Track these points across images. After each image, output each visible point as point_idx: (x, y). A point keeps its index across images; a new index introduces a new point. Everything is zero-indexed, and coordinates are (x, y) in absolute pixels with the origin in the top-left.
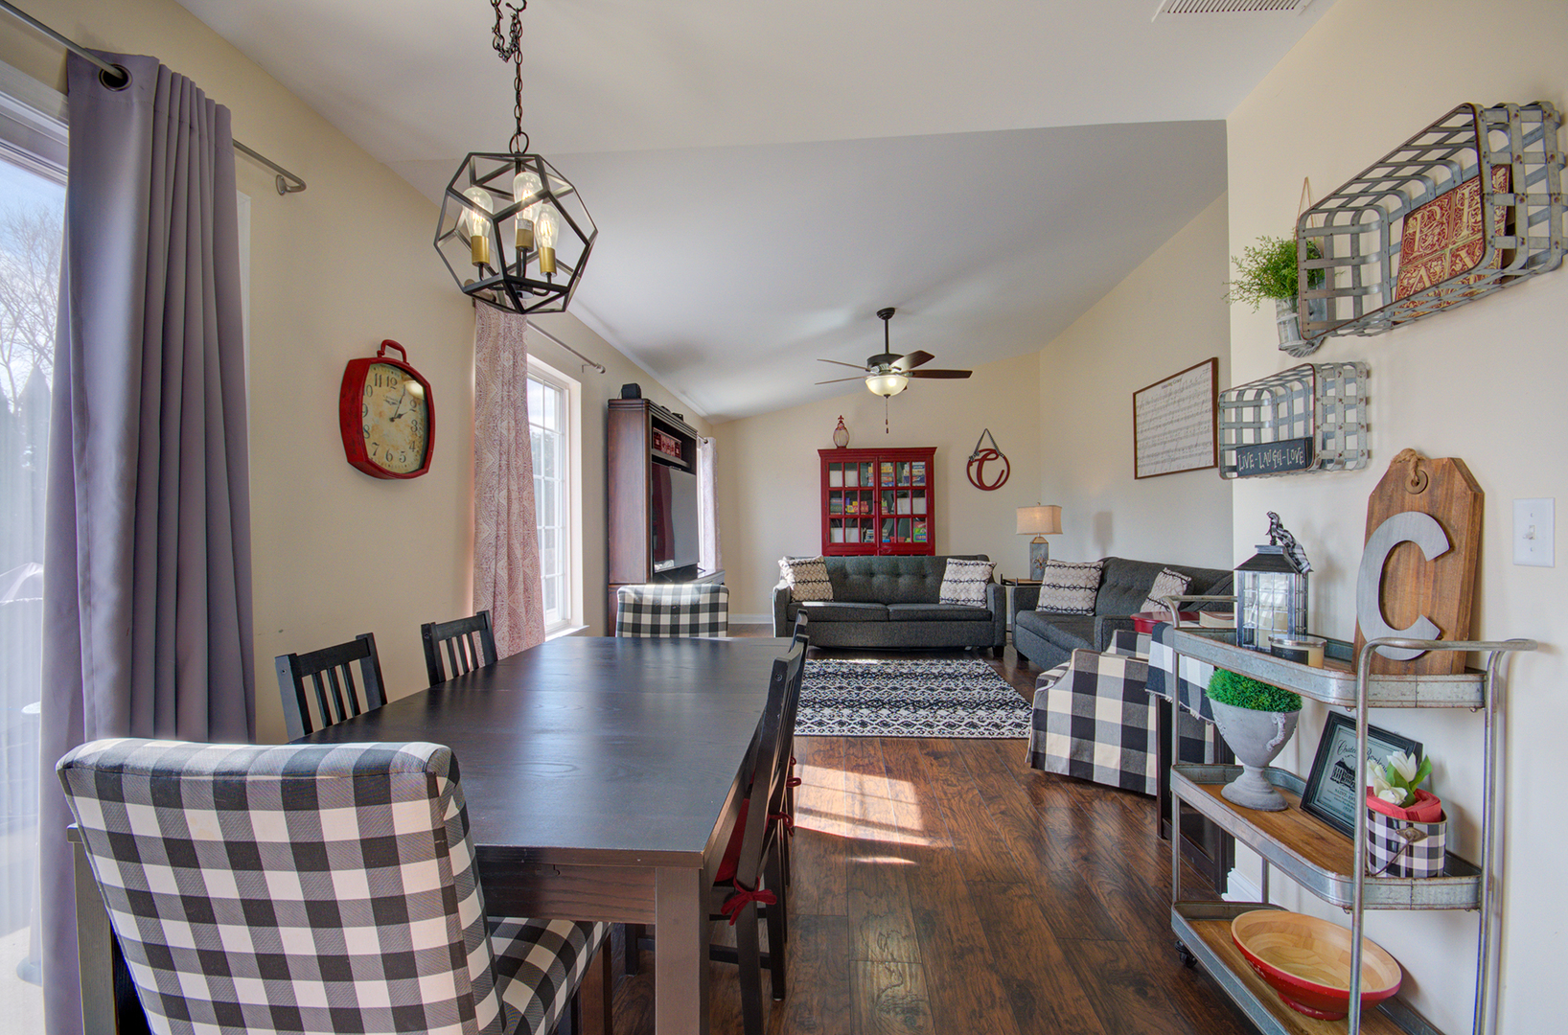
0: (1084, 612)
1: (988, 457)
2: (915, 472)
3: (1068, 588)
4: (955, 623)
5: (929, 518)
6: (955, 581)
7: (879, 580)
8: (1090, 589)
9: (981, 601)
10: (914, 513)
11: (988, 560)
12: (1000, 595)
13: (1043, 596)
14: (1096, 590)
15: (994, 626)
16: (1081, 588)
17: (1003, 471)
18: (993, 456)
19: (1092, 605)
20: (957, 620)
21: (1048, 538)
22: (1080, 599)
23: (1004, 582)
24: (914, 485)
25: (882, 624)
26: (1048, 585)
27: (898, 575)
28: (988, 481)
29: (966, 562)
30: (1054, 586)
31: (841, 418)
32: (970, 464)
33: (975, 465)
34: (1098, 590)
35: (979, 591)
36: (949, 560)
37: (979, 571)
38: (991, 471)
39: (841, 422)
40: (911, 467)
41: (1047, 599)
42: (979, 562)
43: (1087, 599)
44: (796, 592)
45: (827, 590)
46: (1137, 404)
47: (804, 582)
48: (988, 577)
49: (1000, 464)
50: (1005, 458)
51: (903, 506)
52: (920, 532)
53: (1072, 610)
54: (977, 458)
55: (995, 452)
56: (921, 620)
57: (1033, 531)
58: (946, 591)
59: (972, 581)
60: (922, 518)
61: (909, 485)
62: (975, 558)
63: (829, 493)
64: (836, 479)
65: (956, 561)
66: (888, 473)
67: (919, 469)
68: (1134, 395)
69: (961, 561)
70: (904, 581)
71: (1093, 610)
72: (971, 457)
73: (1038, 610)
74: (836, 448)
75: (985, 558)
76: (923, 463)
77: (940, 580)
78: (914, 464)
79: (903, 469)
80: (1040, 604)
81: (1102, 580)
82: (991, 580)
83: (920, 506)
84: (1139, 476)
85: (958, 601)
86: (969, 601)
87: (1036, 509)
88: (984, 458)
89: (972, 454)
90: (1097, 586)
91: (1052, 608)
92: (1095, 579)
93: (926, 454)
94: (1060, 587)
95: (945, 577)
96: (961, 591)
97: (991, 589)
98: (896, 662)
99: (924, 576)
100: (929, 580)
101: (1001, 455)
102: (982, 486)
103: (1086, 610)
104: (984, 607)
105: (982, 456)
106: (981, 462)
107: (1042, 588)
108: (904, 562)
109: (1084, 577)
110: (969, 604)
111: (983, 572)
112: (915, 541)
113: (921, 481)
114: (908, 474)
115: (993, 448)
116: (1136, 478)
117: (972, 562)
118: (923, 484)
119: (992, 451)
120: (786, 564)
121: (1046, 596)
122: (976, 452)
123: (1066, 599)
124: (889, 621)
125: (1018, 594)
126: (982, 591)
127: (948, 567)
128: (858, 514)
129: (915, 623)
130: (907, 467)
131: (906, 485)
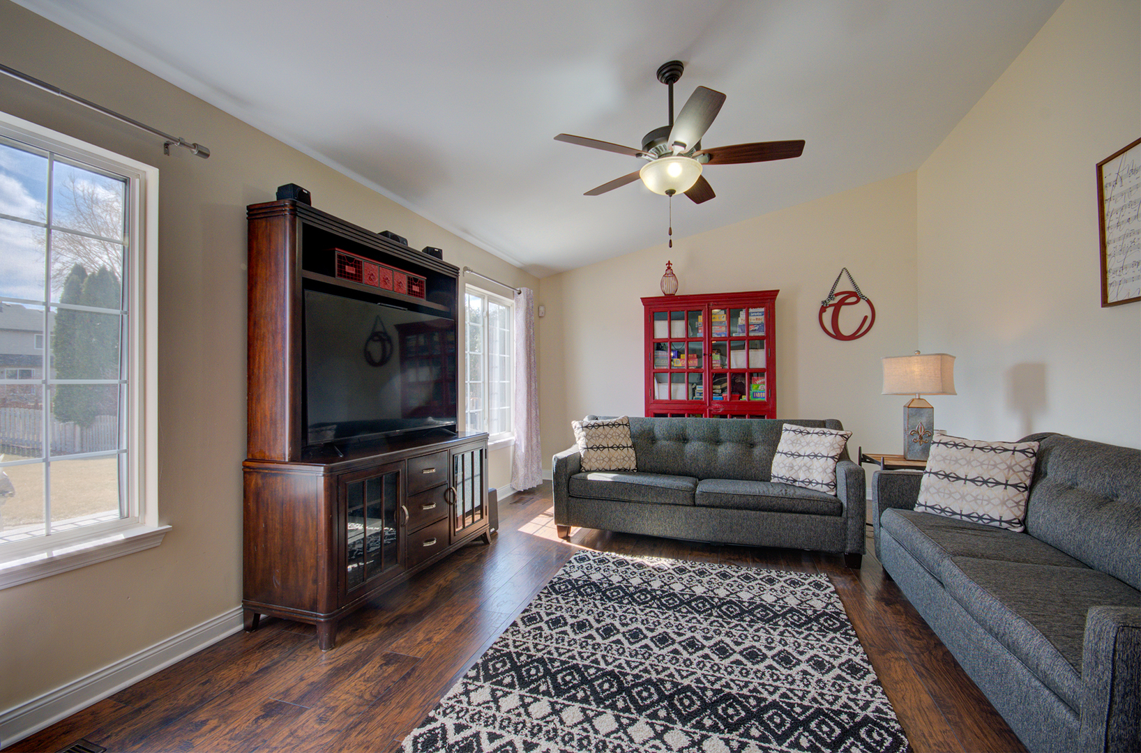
0: (1004, 525)
1: (846, 301)
2: (752, 319)
3: (973, 481)
4: (787, 516)
5: (770, 371)
6: (792, 455)
7: (693, 447)
8: (1015, 486)
9: (827, 485)
10: (751, 367)
11: (841, 429)
12: (856, 481)
13: (927, 489)
14: (1026, 488)
15: (845, 523)
16: (997, 483)
17: (866, 318)
18: (853, 299)
19: (1020, 514)
20: (790, 512)
21: (931, 400)
22: (996, 501)
23: (863, 458)
24: (751, 334)
25: (685, 509)
26: (936, 474)
27: (718, 442)
28: (846, 327)
29: (809, 429)
30: (947, 476)
31: (669, 263)
32: (823, 310)
33: (830, 311)
34: (1030, 489)
35: (824, 471)
36: (785, 426)
37: (827, 443)
38: (850, 318)
39: (669, 268)
40: (748, 315)
41: (931, 494)
42: (825, 430)
43: (1010, 504)
44: (586, 460)
45: (628, 458)
46: (1105, 181)
47: (598, 448)
48: (839, 451)
49: (862, 309)
50: (869, 302)
51: (738, 360)
52: (758, 390)
53: (980, 518)
54: (832, 302)
55: (856, 295)
56: (738, 508)
57: (909, 391)
58: (780, 467)
59: (816, 456)
60: (759, 372)
61: (744, 335)
62: (822, 424)
63: (654, 346)
64: (661, 329)
65: (794, 427)
66: (721, 322)
67: (757, 316)
68: (1099, 168)
69: (802, 428)
70: (725, 451)
71: (1023, 522)
72: (824, 302)
73: (918, 509)
74: (663, 295)
75: (837, 425)
76: (763, 310)
77: (773, 451)
78: (751, 310)
79: (738, 316)
80: (921, 499)
81: (1038, 473)
82: (843, 456)
83: (758, 359)
84: (1110, 300)
85: (795, 481)
86: (810, 482)
87: (914, 359)
88: (842, 302)
89: (825, 297)
90: (1028, 483)
91: (943, 510)
92: (1025, 470)
93: (766, 299)
94: (958, 478)
95: (780, 448)
96: (800, 468)
97: (842, 468)
98: (698, 566)
99: (752, 445)
100: (758, 451)
101: (863, 297)
102: (838, 336)
103: (1009, 522)
104: (833, 493)
105: (838, 302)
106: (837, 308)
107: (925, 477)
108: (728, 425)
109: (1003, 466)
110: (810, 487)
111: (832, 445)
112: (752, 399)
113: (759, 330)
114: (744, 323)
115: (852, 289)
116: (1105, 303)
117: (817, 430)
118: (762, 334)
119: (851, 294)
120: (578, 426)
121: (932, 490)
122: (831, 297)
123: (969, 498)
124: (694, 505)
125: (884, 483)
126: (830, 470)
127: (784, 435)
128: (685, 368)
129: (729, 512)
130: (743, 314)
131: (741, 335)
